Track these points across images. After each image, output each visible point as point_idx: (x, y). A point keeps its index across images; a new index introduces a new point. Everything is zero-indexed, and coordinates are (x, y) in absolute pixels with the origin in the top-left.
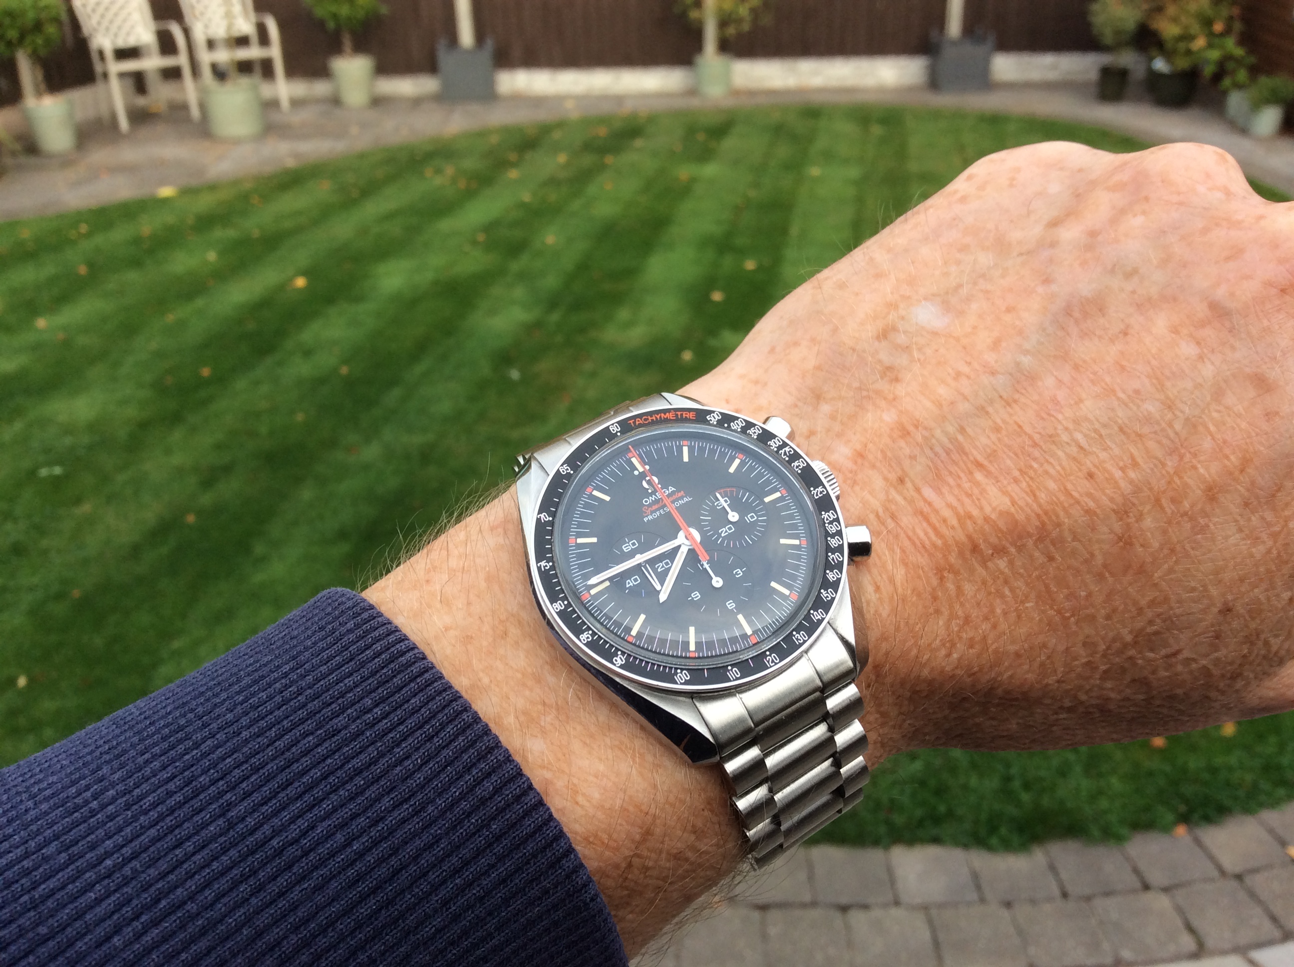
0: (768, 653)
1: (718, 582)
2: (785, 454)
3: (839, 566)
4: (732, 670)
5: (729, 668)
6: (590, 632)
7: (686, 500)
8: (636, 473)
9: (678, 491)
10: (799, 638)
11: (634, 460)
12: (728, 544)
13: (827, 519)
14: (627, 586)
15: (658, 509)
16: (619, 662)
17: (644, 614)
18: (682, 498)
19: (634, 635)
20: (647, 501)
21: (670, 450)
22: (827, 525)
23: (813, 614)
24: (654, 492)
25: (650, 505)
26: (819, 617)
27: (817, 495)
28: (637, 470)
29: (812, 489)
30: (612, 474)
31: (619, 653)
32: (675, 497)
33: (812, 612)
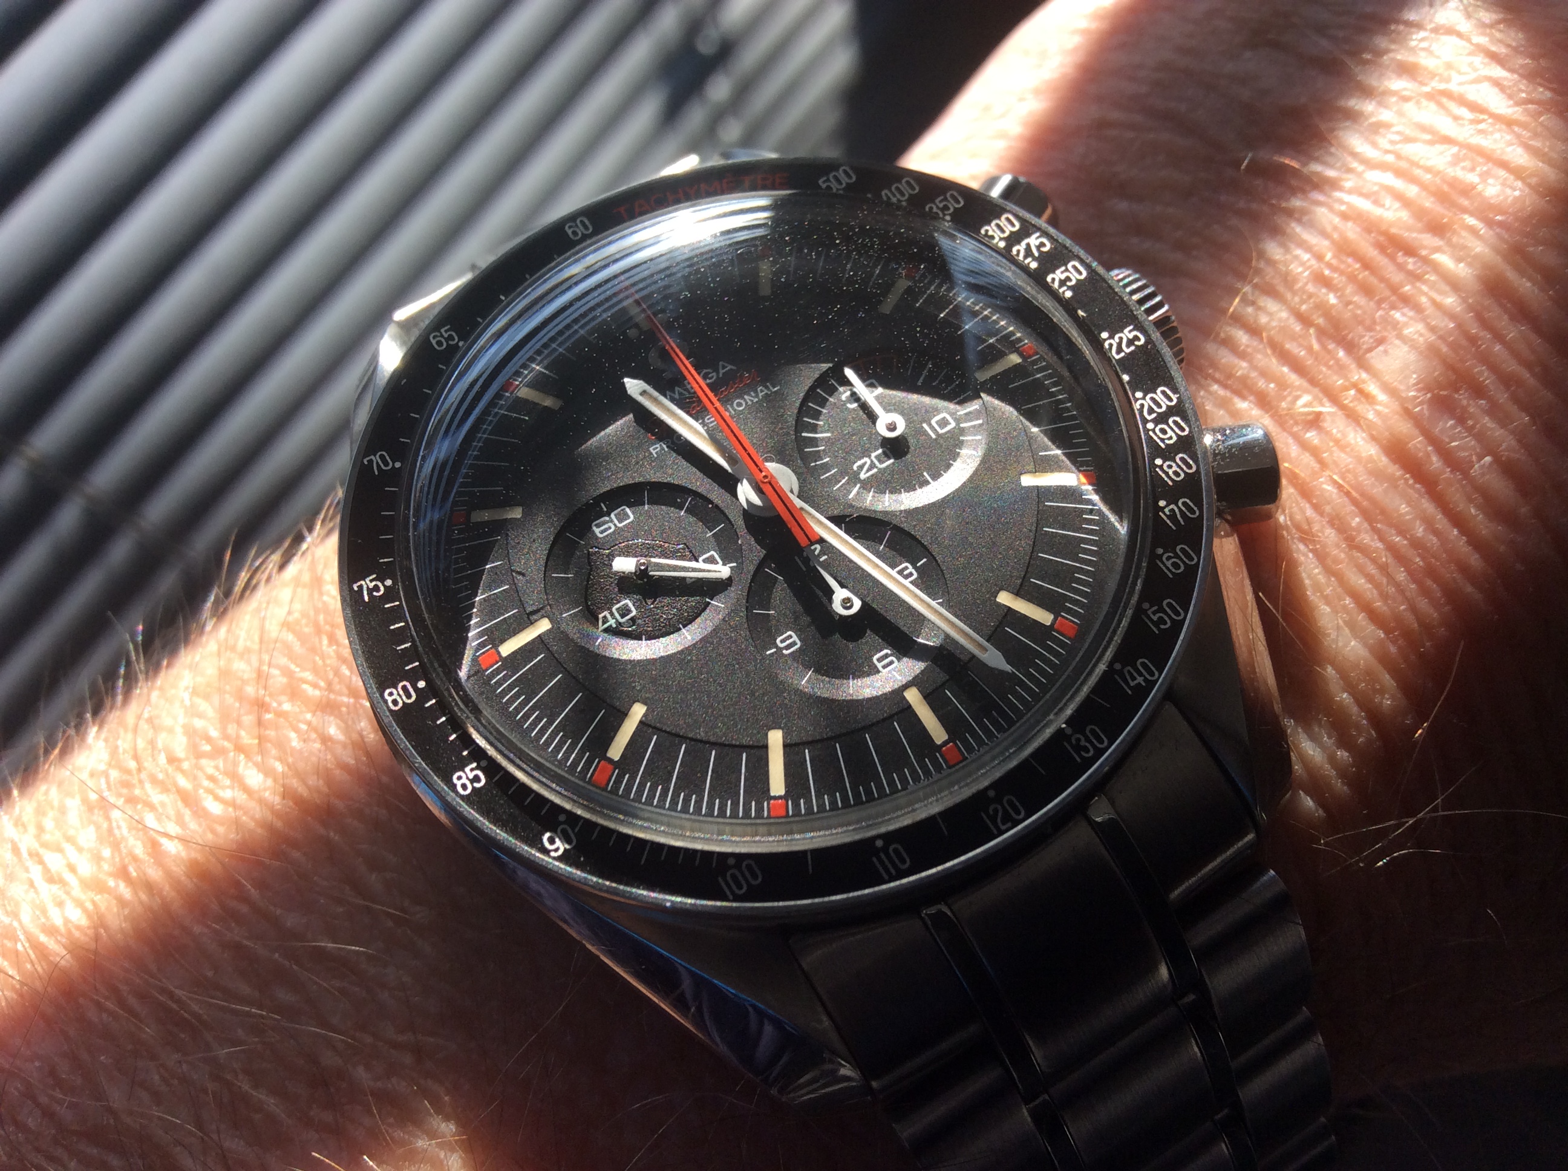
0: (991, 793)
1: (844, 602)
2: (1028, 252)
3: (1193, 534)
4: (885, 849)
5: (880, 843)
6: (484, 764)
7: (762, 391)
8: (632, 334)
10: (1083, 743)
12: (878, 497)
13: (1151, 411)
14: (601, 628)
16: (560, 845)
18: (752, 387)
19: (617, 758)
22: (1150, 426)
23: (1121, 673)
26: (1140, 680)
27: (1119, 350)
28: (635, 325)
29: (1104, 335)
31: (562, 818)
32: (733, 386)
33: (1118, 666)
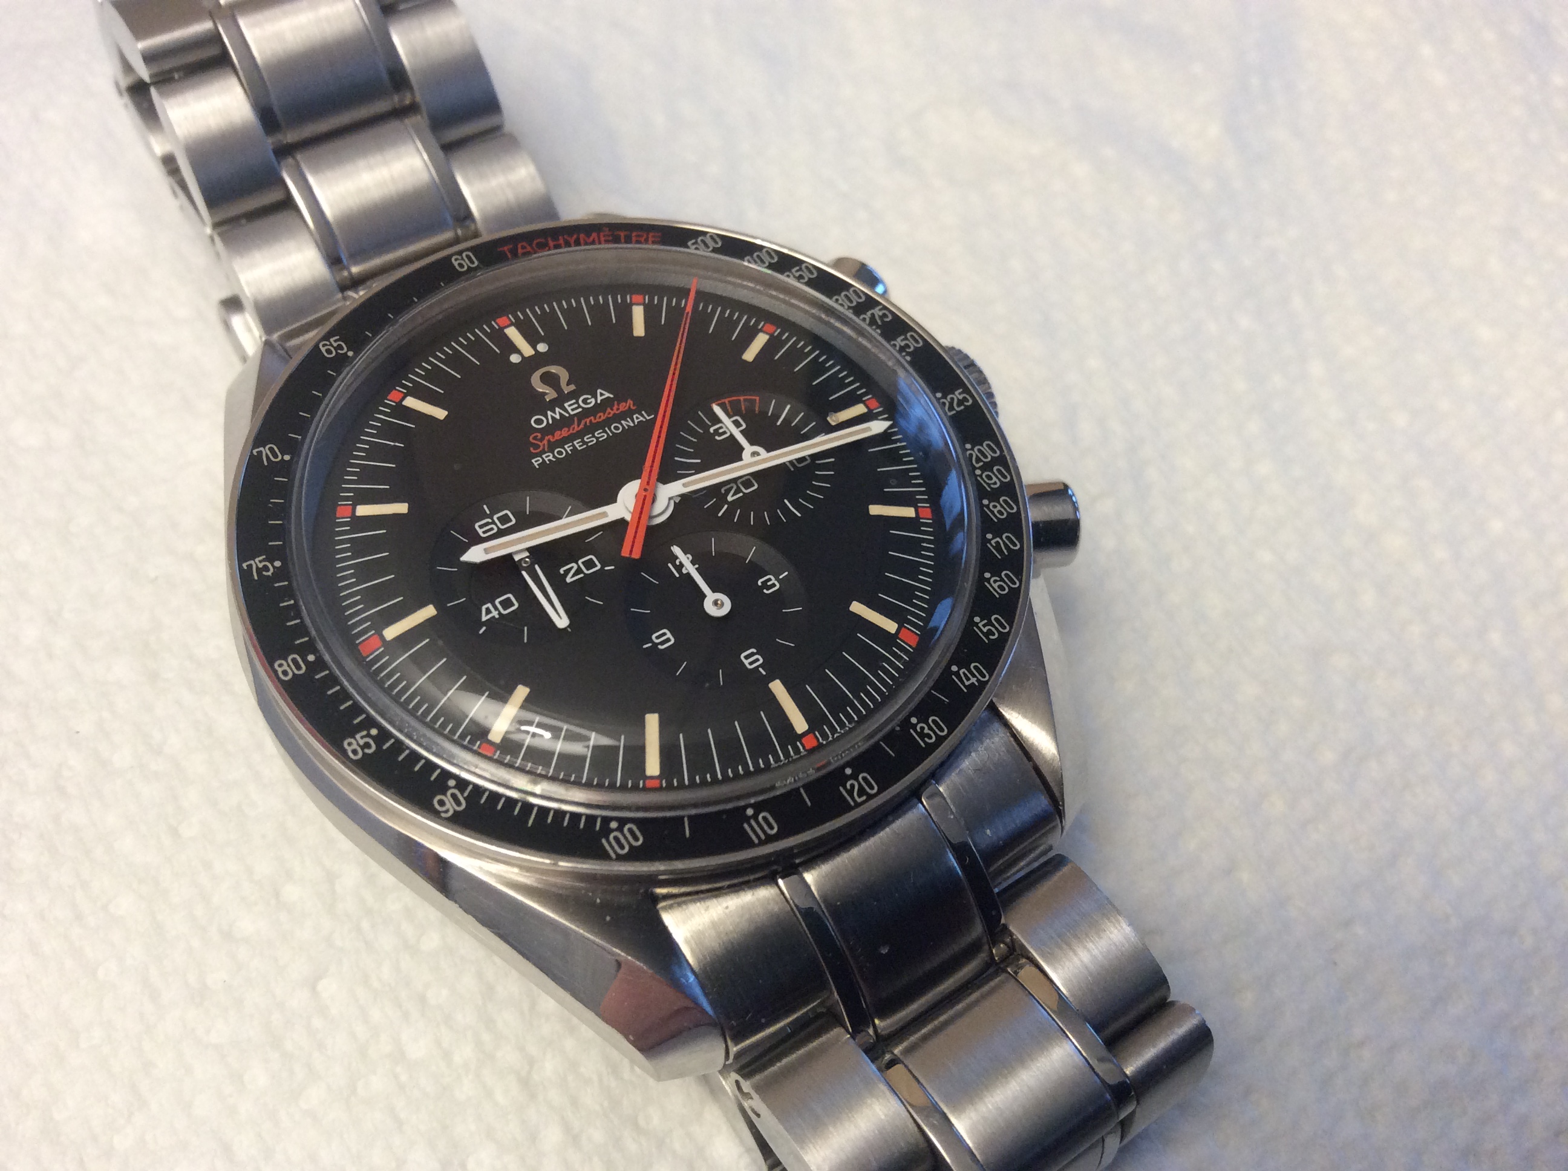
0: (848, 771)
1: (715, 603)
2: (873, 320)
3: (1015, 563)
4: (755, 817)
5: (750, 812)
6: (374, 732)
7: (637, 418)
8: (515, 358)
9: (619, 398)
10: (926, 731)
11: (513, 334)
12: (744, 517)
13: (978, 460)
14: (484, 618)
15: (570, 439)
16: (450, 807)
17: (525, 684)
18: (629, 414)
20: (539, 421)
21: (599, 311)
22: (978, 472)
23: (957, 674)
24: (559, 402)
25: (550, 429)
26: (973, 680)
27: (951, 408)
28: (518, 351)
29: (939, 395)
30: (455, 360)
31: (452, 783)
32: (610, 412)
33: (954, 668)
